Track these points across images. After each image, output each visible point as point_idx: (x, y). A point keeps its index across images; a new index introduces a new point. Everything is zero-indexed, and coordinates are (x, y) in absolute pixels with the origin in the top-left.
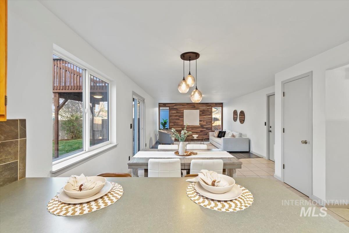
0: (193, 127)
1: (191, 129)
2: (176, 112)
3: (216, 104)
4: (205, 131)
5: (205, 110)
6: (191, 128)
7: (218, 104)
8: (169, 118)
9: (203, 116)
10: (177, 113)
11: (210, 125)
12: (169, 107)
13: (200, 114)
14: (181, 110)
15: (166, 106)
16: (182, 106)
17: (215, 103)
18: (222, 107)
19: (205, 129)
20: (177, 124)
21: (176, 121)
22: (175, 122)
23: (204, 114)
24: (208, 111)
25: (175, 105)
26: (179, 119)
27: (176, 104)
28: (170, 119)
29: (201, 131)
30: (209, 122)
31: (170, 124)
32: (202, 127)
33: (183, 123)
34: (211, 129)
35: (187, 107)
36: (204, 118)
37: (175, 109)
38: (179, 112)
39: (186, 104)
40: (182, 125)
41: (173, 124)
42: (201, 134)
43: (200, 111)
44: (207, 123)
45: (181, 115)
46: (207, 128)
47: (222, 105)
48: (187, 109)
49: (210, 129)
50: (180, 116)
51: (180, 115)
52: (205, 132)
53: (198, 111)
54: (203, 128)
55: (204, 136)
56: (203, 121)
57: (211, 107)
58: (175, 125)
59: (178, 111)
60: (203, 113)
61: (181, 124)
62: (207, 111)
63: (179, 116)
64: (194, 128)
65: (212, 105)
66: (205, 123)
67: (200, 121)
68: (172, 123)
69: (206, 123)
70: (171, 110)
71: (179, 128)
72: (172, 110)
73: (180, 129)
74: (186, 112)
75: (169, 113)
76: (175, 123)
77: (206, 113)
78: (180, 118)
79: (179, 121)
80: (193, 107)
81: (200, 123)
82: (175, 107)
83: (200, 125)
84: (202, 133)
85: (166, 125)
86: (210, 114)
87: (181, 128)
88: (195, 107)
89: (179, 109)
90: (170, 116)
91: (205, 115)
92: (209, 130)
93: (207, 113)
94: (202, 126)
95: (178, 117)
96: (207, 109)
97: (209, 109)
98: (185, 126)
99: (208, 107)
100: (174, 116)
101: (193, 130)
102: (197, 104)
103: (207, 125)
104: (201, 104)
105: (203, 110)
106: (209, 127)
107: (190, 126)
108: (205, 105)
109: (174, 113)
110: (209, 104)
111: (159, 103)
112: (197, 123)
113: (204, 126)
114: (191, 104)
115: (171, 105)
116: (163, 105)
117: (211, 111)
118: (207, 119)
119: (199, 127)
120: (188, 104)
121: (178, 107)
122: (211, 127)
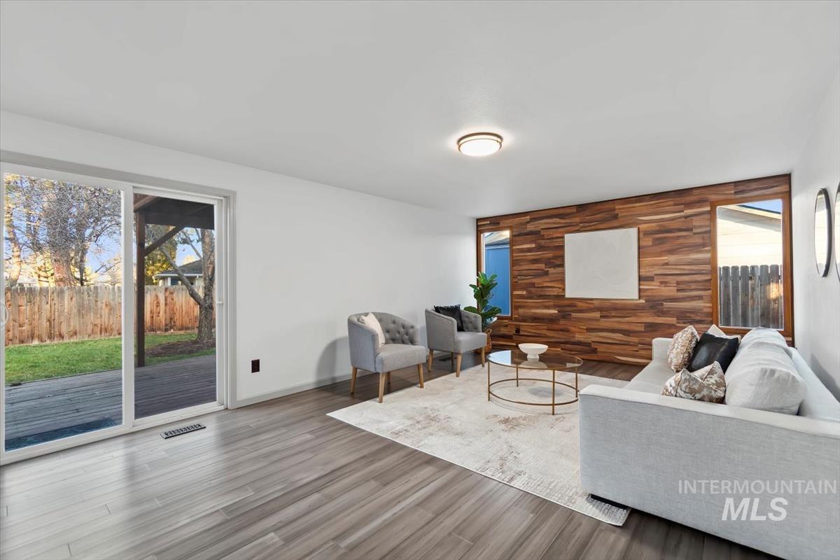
0: (608, 304)
1: (597, 315)
2: (533, 246)
3: (740, 188)
4: (671, 325)
5: (673, 225)
6: (599, 309)
7: (754, 185)
8: (512, 271)
9: (661, 254)
10: (540, 248)
11: (700, 298)
12: (510, 228)
13: (640, 248)
14: (555, 235)
15: (501, 225)
16: (557, 220)
17: (736, 183)
18: (787, 197)
20: (539, 292)
21: (536, 281)
22: (533, 285)
23: (667, 246)
24: (690, 230)
25: (532, 220)
26: (546, 273)
27: (536, 215)
28: (516, 273)
30: (693, 286)
31: (515, 293)
32: (652, 307)
33: (564, 290)
34: (712, 323)
35: (577, 220)
36: (667, 264)
37: (531, 233)
38: (547, 243)
39: (574, 210)
40: (556, 297)
41: (525, 293)
43: (644, 234)
44: (682, 287)
45: (554, 258)
47: (783, 188)
48: (577, 231)
49: (700, 321)
50: (549, 259)
51: (551, 255)
52: (672, 331)
53: (633, 232)
54: (663, 313)
56: (658, 280)
57: (708, 209)
58: (531, 298)
59: (543, 242)
60: (661, 241)
61: (555, 292)
62: (680, 230)
63: (549, 263)
64: (614, 313)
65: (714, 197)
66: (670, 291)
67: (642, 279)
68: (522, 289)
69: (679, 290)
70: (517, 238)
71: (548, 308)
72: (520, 238)
73: (551, 315)
74: (573, 242)
75: (512, 251)
76: (533, 290)
77: (679, 238)
78: (551, 270)
79: (547, 279)
80: (604, 221)
81: (640, 290)
82: (531, 227)
83: (640, 297)
86: (704, 245)
87: (554, 307)
88: (616, 217)
89: (546, 233)
90: (514, 263)
91: (670, 252)
93: (681, 241)
94: (653, 303)
95: (542, 266)
96: (680, 217)
97: (694, 218)
98: (572, 302)
99: (685, 211)
100: (527, 260)
101: (606, 321)
102: (624, 204)
103: (681, 296)
104: (648, 198)
105: (658, 226)
106: (694, 311)
107: (592, 299)
108: (672, 203)
109: (530, 250)
110: (695, 191)
111: (478, 220)
112: (627, 290)
113: (667, 304)
114: (599, 207)
115: (517, 220)
116: (488, 222)
117: (708, 229)
118: (684, 269)
119: (637, 305)
120: (582, 208)
121: (543, 224)
122: (710, 310)
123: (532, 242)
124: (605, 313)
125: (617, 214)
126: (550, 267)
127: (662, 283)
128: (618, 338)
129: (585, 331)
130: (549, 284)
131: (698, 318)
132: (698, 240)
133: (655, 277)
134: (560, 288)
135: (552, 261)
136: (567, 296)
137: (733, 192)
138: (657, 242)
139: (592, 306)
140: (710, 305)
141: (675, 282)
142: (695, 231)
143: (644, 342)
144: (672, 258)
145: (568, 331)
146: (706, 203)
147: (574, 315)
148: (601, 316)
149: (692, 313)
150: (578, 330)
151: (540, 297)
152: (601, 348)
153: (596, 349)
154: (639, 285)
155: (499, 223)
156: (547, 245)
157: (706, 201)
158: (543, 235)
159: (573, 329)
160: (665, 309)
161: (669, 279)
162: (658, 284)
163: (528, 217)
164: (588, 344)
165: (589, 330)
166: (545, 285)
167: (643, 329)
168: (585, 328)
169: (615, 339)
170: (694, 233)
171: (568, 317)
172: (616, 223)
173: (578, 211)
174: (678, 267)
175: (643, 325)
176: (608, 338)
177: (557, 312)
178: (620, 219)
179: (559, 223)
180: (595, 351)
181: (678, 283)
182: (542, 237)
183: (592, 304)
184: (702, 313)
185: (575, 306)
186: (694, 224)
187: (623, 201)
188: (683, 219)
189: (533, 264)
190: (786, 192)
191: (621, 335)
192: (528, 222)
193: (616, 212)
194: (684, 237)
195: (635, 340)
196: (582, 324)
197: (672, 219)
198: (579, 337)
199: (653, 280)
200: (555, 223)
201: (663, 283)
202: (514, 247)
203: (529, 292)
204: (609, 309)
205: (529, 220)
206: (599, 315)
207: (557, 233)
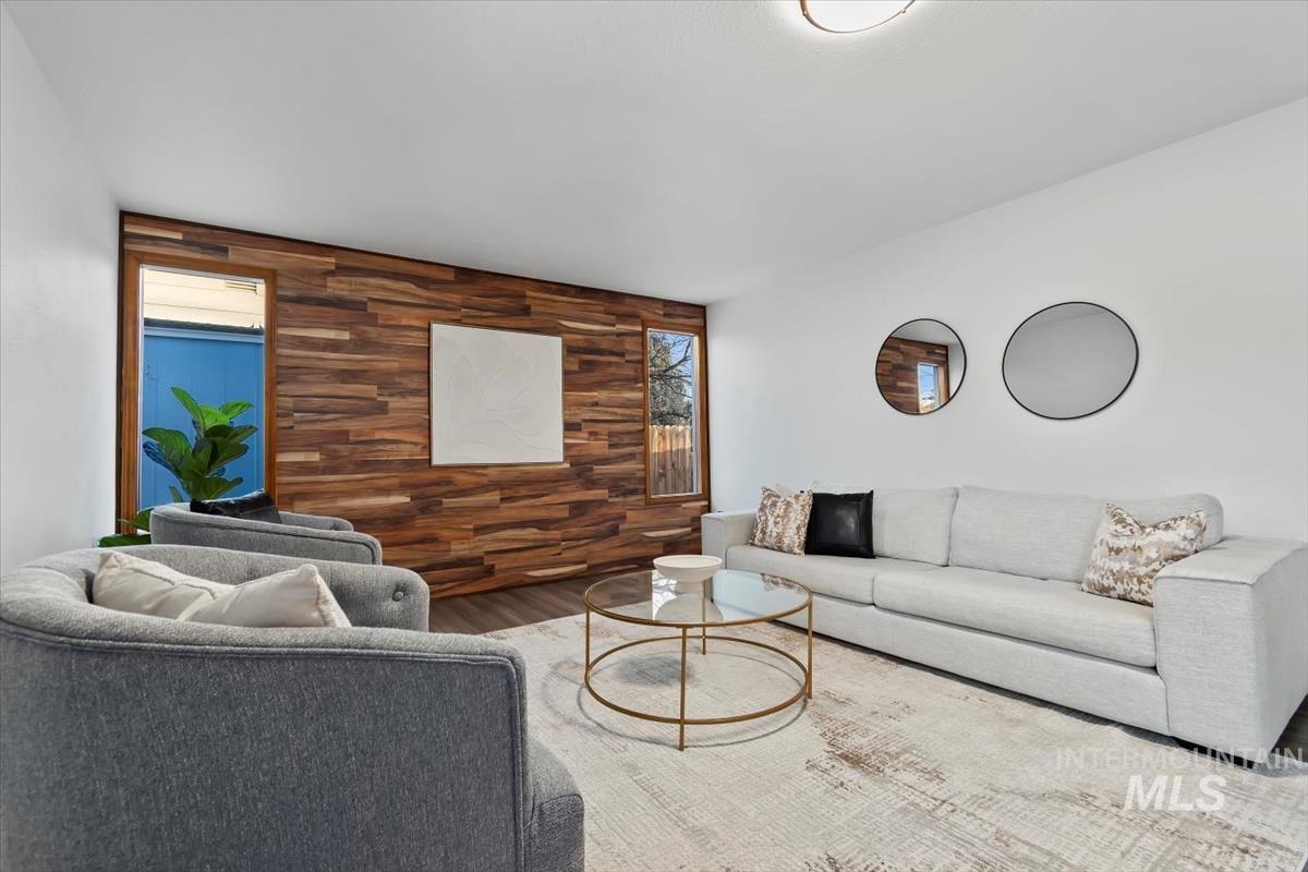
0: (514, 473)
1: (495, 496)
2: (346, 336)
3: (670, 310)
4: (602, 503)
5: (605, 344)
6: (497, 485)
7: (679, 311)
8: (271, 395)
9: (590, 387)
10: (362, 344)
11: (632, 456)
12: (268, 273)
13: (566, 373)
14: (404, 322)
15: (233, 257)
16: (411, 287)
17: (667, 303)
18: (702, 332)
19: (601, 493)
20: (362, 453)
21: (352, 425)
22: (342, 436)
23: (595, 376)
24: (622, 355)
25: (341, 270)
26: (382, 409)
27: (351, 260)
28: (288, 403)
29: (579, 508)
30: (626, 440)
31: (282, 458)
32: (579, 475)
33: (428, 447)
34: (645, 491)
35: (455, 298)
36: (596, 404)
37: (338, 303)
38: (386, 336)
39: (451, 276)
40: (411, 464)
41: (316, 457)
42: (574, 531)
43: (569, 350)
44: (615, 440)
45: (403, 372)
46: (618, 486)
47: (697, 322)
48: (458, 322)
49: (633, 492)
50: (389, 373)
51: (394, 365)
52: (604, 510)
53: (556, 343)
54: (592, 484)
55: (597, 547)
56: (587, 429)
57: (640, 329)
58: (335, 471)
59: (372, 332)
60: (588, 366)
61: (405, 452)
62: (611, 353)
63: (386, 382)
64: (523, 491)
65: (645, 314)
66: (599, 447)
67: (570, 427)
68: (307, 447)
69: (611, 446)
70: (290, 308)
71: (386, 491)
72: (303, 309)
73: (394, 508)
74: (453, 344)
75: (276, 341)
76: (343, 449)
77: (610, 364)
78: (395, 402)
79: (384, 422)
80: (505, 313)
81: (567, 447)
82: (337, 287)
83: (566, 458)
84: (587, 519)
85: (230, 470)
86: (636, 380)
87: (402, 488)
88: (526, 311)
89: (381, 310)
90: (279, 375)
91: (601, 385)
92: (632, 499)
93: (613, 370)
94: (580, 468)
95: (371, 390)
96: (611, 334)
97: (627, 339)
98: (445, 474)
99: (617, 326)
100: (324, 371)
101: (511, 508)
102: (540, 291)
103: (613, 455)
104: (573, 291)
105: (586, 341)
106: (627, 477)
107: (485, 466)
108: (602, 308)
109: (334, 346)
110: (627, 301)
111: (125, 216)
112: (545, 445)
113: (597, 469)
114: (498, 283)
115: (294, 258)
116: (179, 236)
117: (640, 357)
118: (616, 414)
119: (559, 473)
120: (466, 275)
121: (370, 288)
122: (641, 474)
123: (339, 326)
124: (508, 493)
125: (529, 307)
126: (391, 395)
127: (591, 433)
128: (532, 537)
129: (471, 533)
130: (388, 435)
131: (632, 487)
132: (629, 371)
133: (583, 424)
134: (416, 444)
135: (397, 380)
136: (436, 461)
137: (662, 312)
138: (585, 367)
139: (485, 480)
140: (642, 466)
141: (606, 432)
142: (628, 357)
143: (569, 536)
144: (601, 395)
145: (433, 540)
146: (639, 321)
147: (448, 502)
148: (502, 499)
149: (624, 479)
150: (456, 534)
151: (364, 465)
152: (501, 563)
153: (493, 566)
154: (565, 437)
155: (225, 250)
156: (384, 340)
157: (638, 317)
158: (375, 316)
159: (446, 533)
160: (595, 477)
161: (599, 428)
162: (586, 436)
163: (333, 260)
164: (476, 561)
165: (478, 530)
166: (378, 436)
167: (566, 514)
168: (471, 527)
169: (526, 540)
170: (627, 361)
171: (437, 508)
172: (527, 324)
173: (458, 281)
174: (610, 409)
175: (568, 506)
176: (514, 540)
177: (408, 499)
178: (533, 317)
179: (414, 295)
180: (490, 571)
181: (610, 435)
182: (372, 320)
183: (485, 475)
184: (636, 479)
185: (449, 482)
186: (627, 347)
187: (537, 285)
188: (614, 338)
189: (343, 382)
190: (701, 327)
191: (535, 530)
192: (331, 273)
193: (528, 302)
194: (617, 364)
195: (555, 534)
196: (461, 520)
197: (604, 334)
198: (459, 549)
199: (580, 430)
200: (404, 293)
201: (593, 434)
202: (281, 331)
203: (332, 456)
204: (516, 482)
205: (333, 268)
206: (498, 498)
207: (412, 318)
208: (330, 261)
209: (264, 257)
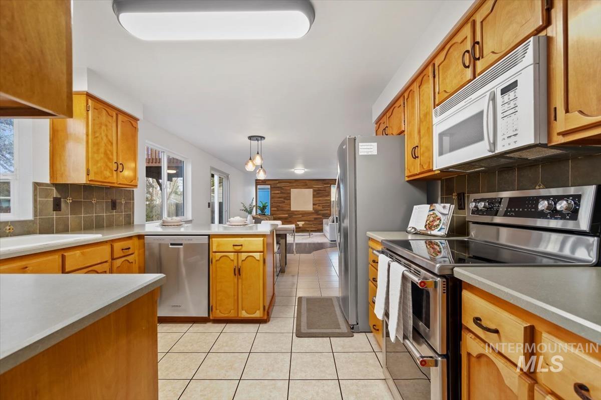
0: (304, 212)
2: (280, 192)
4: (320, 218)
5: (321, 189)
6: (301, 214)
8: (271, 201)
9: (318, 197)
10: (282, 193)
11: (327, 210)
12: (270, 184)
13: (313, 195)
15: (267, 183)
16: (288, 184)
19: (321, 216)
20: (282, 209)
22: (279, 206)
23: (320, 195)
25: (279, 183)
26: (284, 202)
27: (280, 181)
29: (316, 219)
30: (326, 206)
31: (272, 209)
33: (290, 208)
35: (294, 184)
36: (319, 200)
37: (278, 187)
41: (276, 209)
42: (315, 223)
43: (314, 191)
44: (324, 207)
45: (287, 197)
46: (324, 215)
48: (294, 188)
52: (321, 220)
53: (311, 190)
54: (319, 214)
57: (329, 186)
58: (278, 211)
59: (283, 191)
61: (287, 209)
62: (323, 191)
63: (285, 198)
64: (306, 215)
65: (331, 182)
66: (320, 208)
67: (314, 204)
69: (322, 208)
70: (272, 189)
71: (285, 214)
72: (274, 189)
73: (286, 217)
74: (294, 192)
75: (271, 194)
76: (279, 208)
77: (322, 193)
78: (286, 201)
79: (285, 204)
80: (303, 185)
81: (313, 208)
82: (278, 185)
83: (313, 210)
84: (317, 221)
87: (287, 214)
90: (272, 198)
94: (316, 212)
95: (282, 199)
96: (323, 187)
99: (324, 185)
100: (277, 197)
101: (303, 218)
102: (309, 181)
103: (323, 210)
104: (315, 180)
105: (317, 189)
106: (326, 214)
108: (321, 183)
109: (278, 193)
110: (327, 180)
111: (256, 180)
112: (309, 208)
113: (320, 212)
114: (302, 181)
115: (273, 182)
116: (261, 182)
117: (330, 191)
118: (324, 202)
119: (312, 212)
120: (296, 180)
121: (283, 185)
122: (329, 213)
123: (278, 191)
125: (307, 184)
130: (285, 206)
131: (327, 216)
132: (327, 194)
133: (316, 204)
136: (292, 210)
137: (335, 182)
138: (317, 194)
142: (326, 191)
144: (321, 199)
146: (329, 184)
147: (293, 216)
148: (302, 216)
154: (313, 206)
155: (265, 182)
156: (285, 192)
159: (293, 221)
161: (321, 205)
162: (317, 206)
166: (283, 206)
167: (314, 220)
172: (307, 187)
173: (295, 182)
174: (322, 201)
175: (314, 218)
177: (288, 216)
182: (283, 189)
183: (299, 212)
185: (294, 213)
186: (326, 189)
189: (279, 199)
194: (324, 193)
197: (321, 187)
201: (319, 206)
202: (272, 192)
205: (277, 183)
207: (288, 188)
208: (277, 181)
209: (269, 182)
